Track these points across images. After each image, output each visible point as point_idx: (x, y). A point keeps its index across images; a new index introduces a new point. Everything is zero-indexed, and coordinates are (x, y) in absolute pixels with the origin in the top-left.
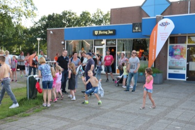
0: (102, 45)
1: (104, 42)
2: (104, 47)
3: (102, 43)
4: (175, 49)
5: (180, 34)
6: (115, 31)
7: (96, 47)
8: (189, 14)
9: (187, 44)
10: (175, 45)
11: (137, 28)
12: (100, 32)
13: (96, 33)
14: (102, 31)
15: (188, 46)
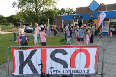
0: (77, 22)
1: (78, 20)
2: (78, 22)
3: (77, 21)
4: (105, 23)
5: (107, 18)
6: (82, 17)
7: (75, 22)
8: (107, 11)
9: (109, 21)
10: (105, 22)
11: (91, 16)
12: (76, 17)
13: (75, 17)
14: (77, 16)
15: (110, 22)
